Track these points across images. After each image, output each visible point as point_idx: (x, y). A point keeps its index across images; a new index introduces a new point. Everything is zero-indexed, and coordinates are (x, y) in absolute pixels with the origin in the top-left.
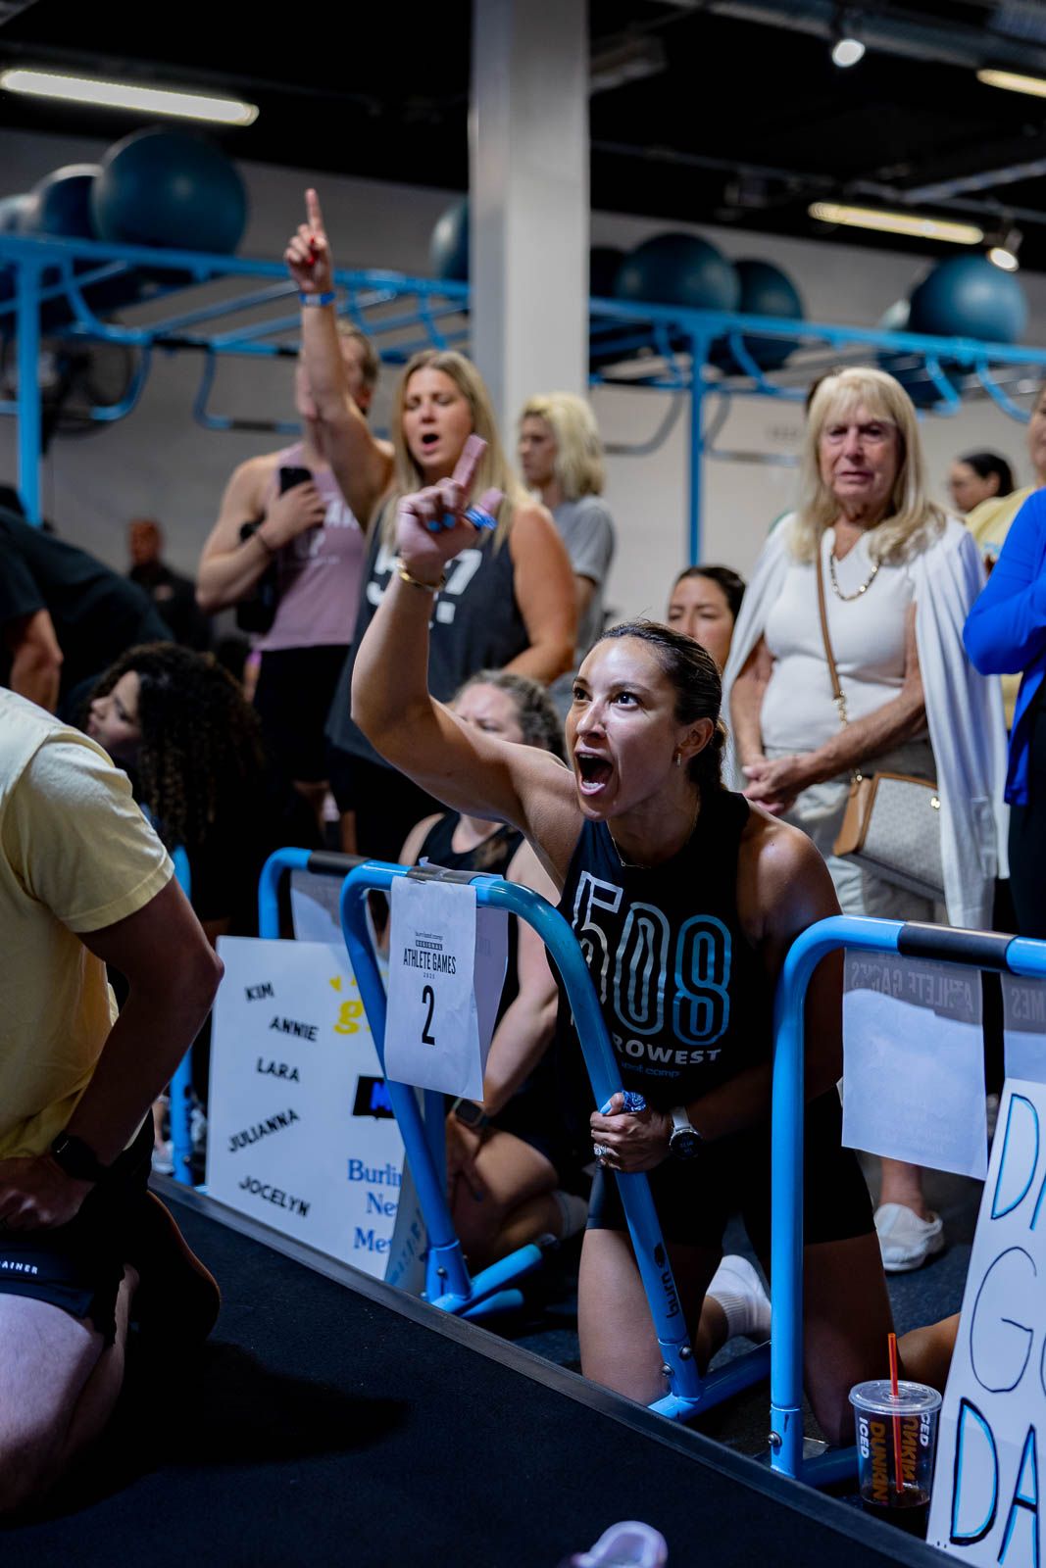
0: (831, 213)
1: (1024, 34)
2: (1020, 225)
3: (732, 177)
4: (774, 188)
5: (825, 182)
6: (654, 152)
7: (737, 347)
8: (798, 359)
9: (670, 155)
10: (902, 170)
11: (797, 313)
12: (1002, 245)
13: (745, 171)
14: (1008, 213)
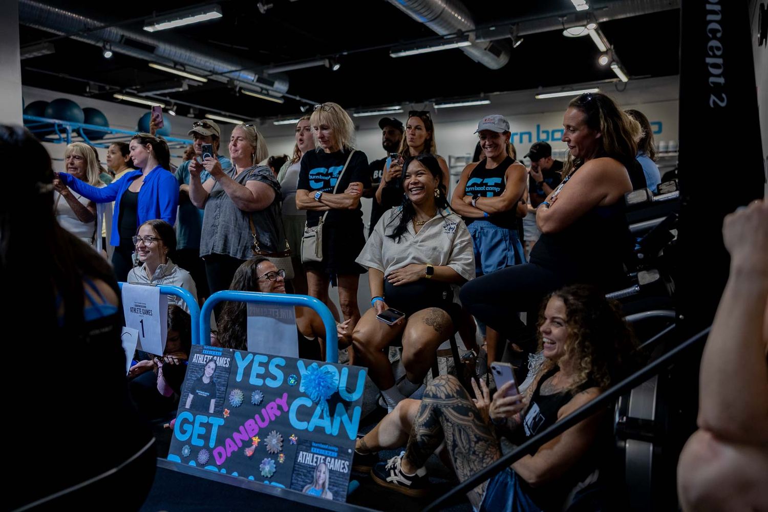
0: (120, 97)
1: (166, 55)
2: (176, 104)
3: (88, 84)
4: (101, 88)
5: (118, 88)
6: (61, 75)
7: (82, 132)
8: (107, 136)
9: (67, 77)
10: (138, 87)
11: (106, 124)
12: (172, 110)
13: (92, 83)
14: (173, 101)
